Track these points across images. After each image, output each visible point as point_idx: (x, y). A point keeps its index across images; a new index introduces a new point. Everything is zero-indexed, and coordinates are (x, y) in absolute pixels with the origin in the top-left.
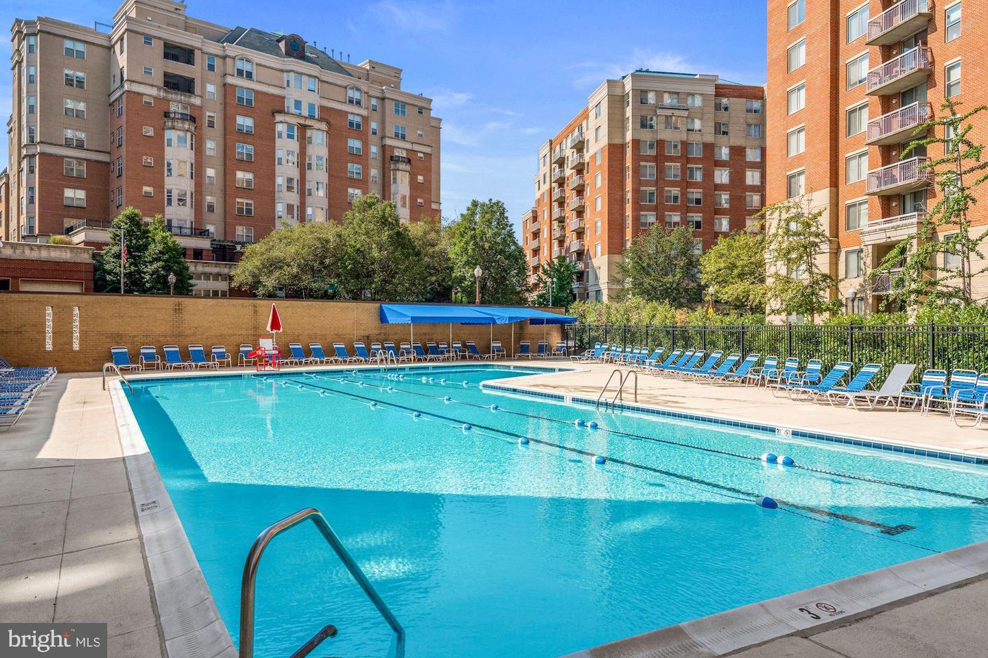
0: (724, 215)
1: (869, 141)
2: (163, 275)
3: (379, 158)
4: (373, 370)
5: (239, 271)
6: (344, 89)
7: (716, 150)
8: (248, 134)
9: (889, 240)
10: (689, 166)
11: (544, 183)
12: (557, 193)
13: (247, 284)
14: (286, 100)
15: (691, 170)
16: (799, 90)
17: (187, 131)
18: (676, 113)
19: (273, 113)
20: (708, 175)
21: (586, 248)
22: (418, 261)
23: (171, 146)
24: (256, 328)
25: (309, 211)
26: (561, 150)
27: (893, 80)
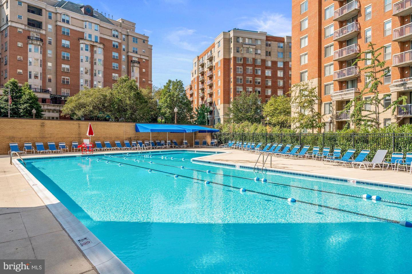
0: (269, 88)
1: (335, 59)
2: (29, 110)
3: (126, 61)
4: (135, 153)
5: (65, 108)
6: (110, 31)
7: (266, 62)
8: (67, 48)
9: (343, 99)
10: (256, 68)
11: (195, 74)
12: (201, 78)
13: (68, 114)
14: (84, 34)
15: (257, 70)
16: (305, 38)
17: (39, 45)
18: (251, 46)
19: (79, 39)
20: (263, 72)
21: (214, 101)
22: (146, 105)
23: (31, 52)
24: (79, 134)
25: (95, 83)
26: (203, 60)
27: (344, 35)
